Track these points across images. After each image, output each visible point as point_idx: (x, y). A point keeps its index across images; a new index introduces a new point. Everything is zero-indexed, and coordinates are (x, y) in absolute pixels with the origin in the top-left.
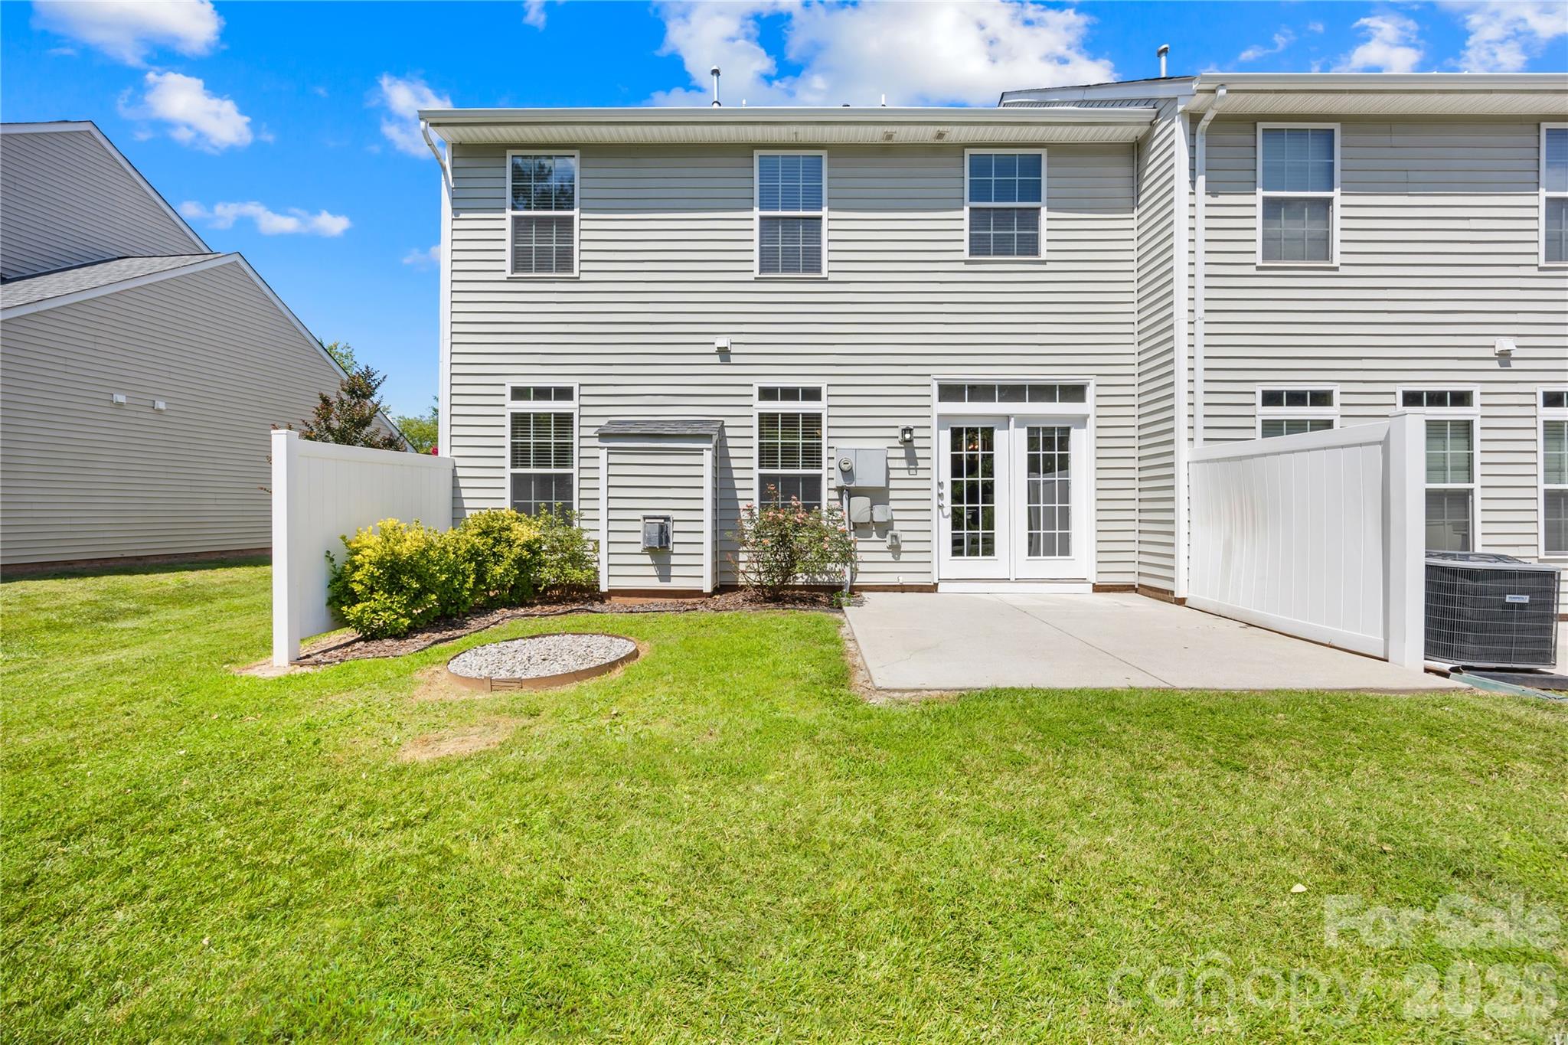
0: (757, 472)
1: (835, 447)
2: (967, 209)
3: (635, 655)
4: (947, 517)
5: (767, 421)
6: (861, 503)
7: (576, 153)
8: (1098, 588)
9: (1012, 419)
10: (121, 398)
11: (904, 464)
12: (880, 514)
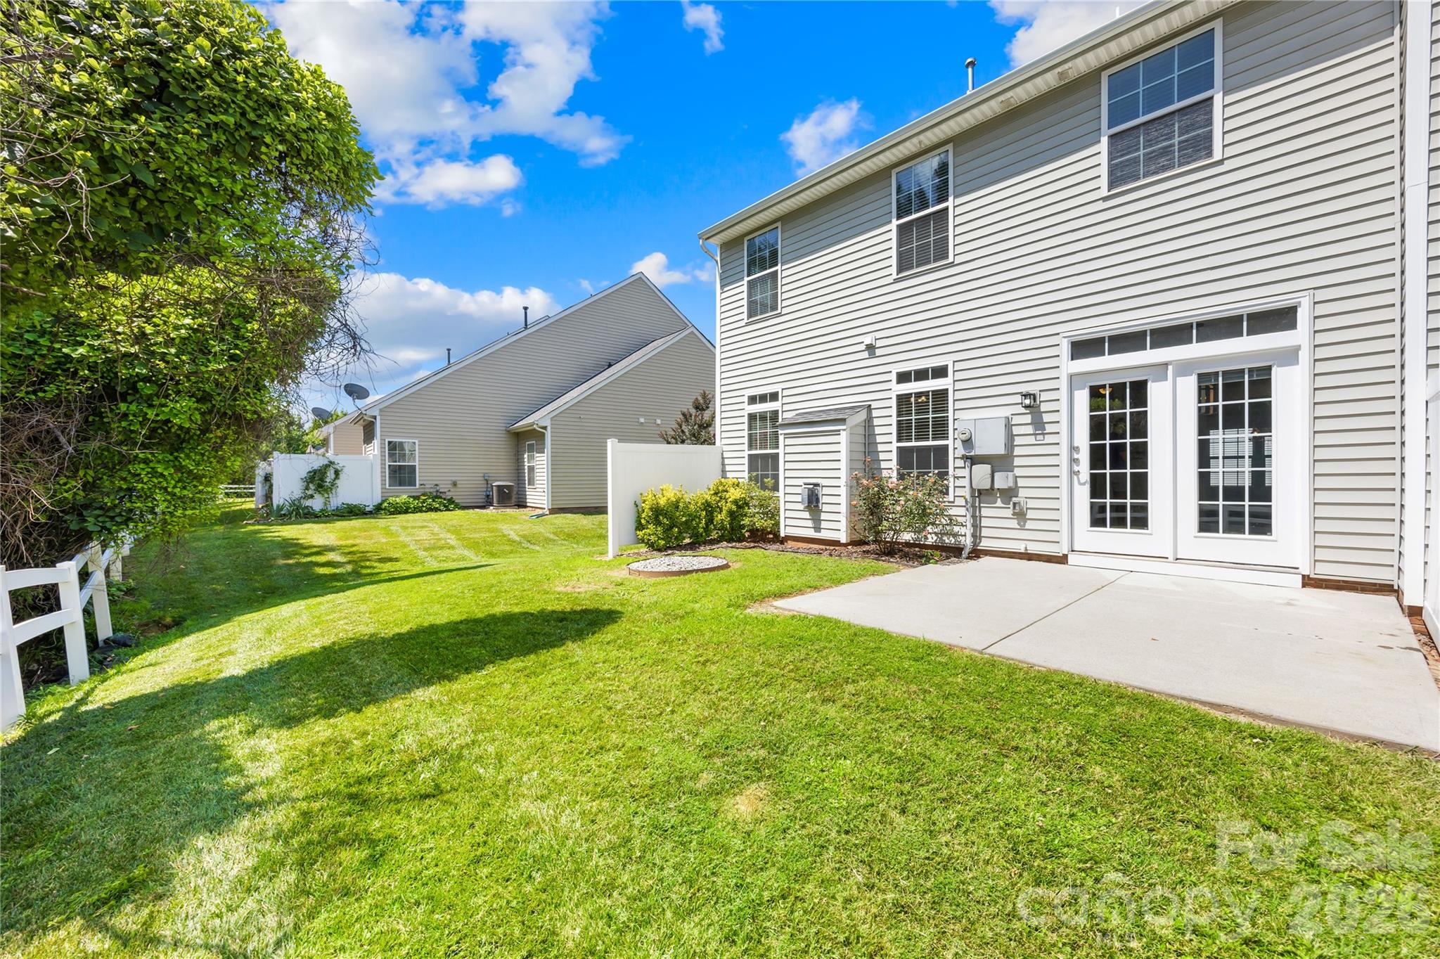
0: (895, 445)
1: (961, 419)
2: (1105, 140)
3: (726, 566)
4: (1084, 484)
5: (903, 400)
6: (982, 470)
7: (779, 224)
8: (1308, 582)
9: (1170, 368)
10: (642, 420)
11: (1030, 430)
12: (1002, 481)
